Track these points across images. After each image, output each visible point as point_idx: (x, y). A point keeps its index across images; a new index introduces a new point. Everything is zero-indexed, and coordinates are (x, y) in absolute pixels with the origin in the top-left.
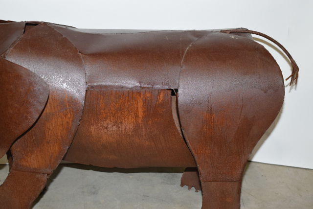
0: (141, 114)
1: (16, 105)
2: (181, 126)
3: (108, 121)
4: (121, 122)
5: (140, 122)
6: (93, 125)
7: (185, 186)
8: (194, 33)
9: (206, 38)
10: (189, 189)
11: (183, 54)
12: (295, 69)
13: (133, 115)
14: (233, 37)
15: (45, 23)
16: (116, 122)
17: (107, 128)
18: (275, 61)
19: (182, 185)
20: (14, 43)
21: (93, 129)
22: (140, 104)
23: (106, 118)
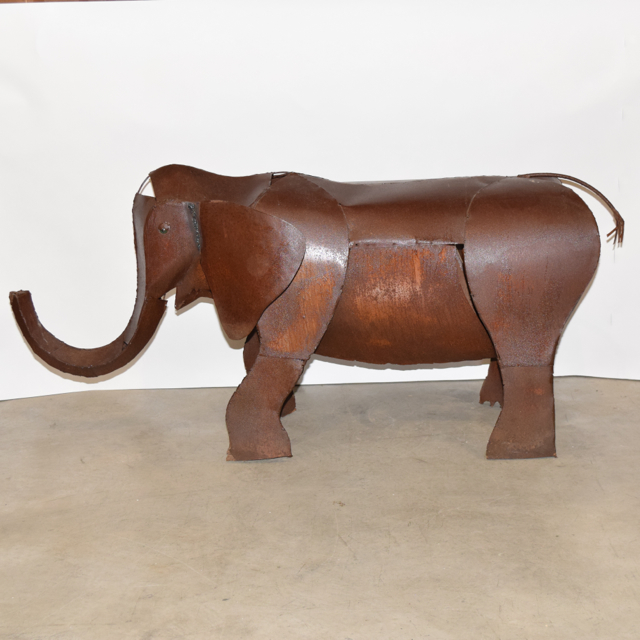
0: (418, 279)
1: (267, 264)
2: (470, 292)
3: (378, 289)
4: (394, 291)
5: (418, 288)
6: (359, 295)
7: (486, 402)
8: (483, 179)
9: (498, 185)
10: (492, 405)
11: (469, 202)
12: (620, 223)
13: (409, 280)
14: (533, 181)
15: (295, 174)
16: (387, 291)
17: (376, 299)
18: (586, 207)
19: (482, 401)
20: (260, 196)
21: (358, 300)
22: (417, 265)
23: (375, 286)
